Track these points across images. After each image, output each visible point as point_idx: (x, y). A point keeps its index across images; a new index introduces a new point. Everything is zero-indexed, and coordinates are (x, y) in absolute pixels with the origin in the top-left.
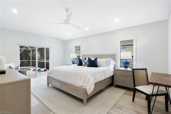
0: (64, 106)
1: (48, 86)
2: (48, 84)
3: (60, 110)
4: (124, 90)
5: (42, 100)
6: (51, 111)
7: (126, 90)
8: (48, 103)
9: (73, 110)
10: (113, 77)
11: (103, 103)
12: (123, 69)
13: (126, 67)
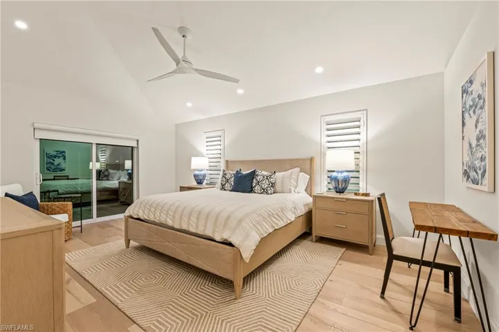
0: (176, 303)
1: (128, 246)
2: (128, 242)
3: (161, 318)
4: (339, 249)
5: (107, 289)
6: (135, 323)
7: (344, 249)
8: (126, 297)
9: (202, 315)
10: (309, 216)
11: (287, 288)
12: (333, 194)
13: (341, 191)
